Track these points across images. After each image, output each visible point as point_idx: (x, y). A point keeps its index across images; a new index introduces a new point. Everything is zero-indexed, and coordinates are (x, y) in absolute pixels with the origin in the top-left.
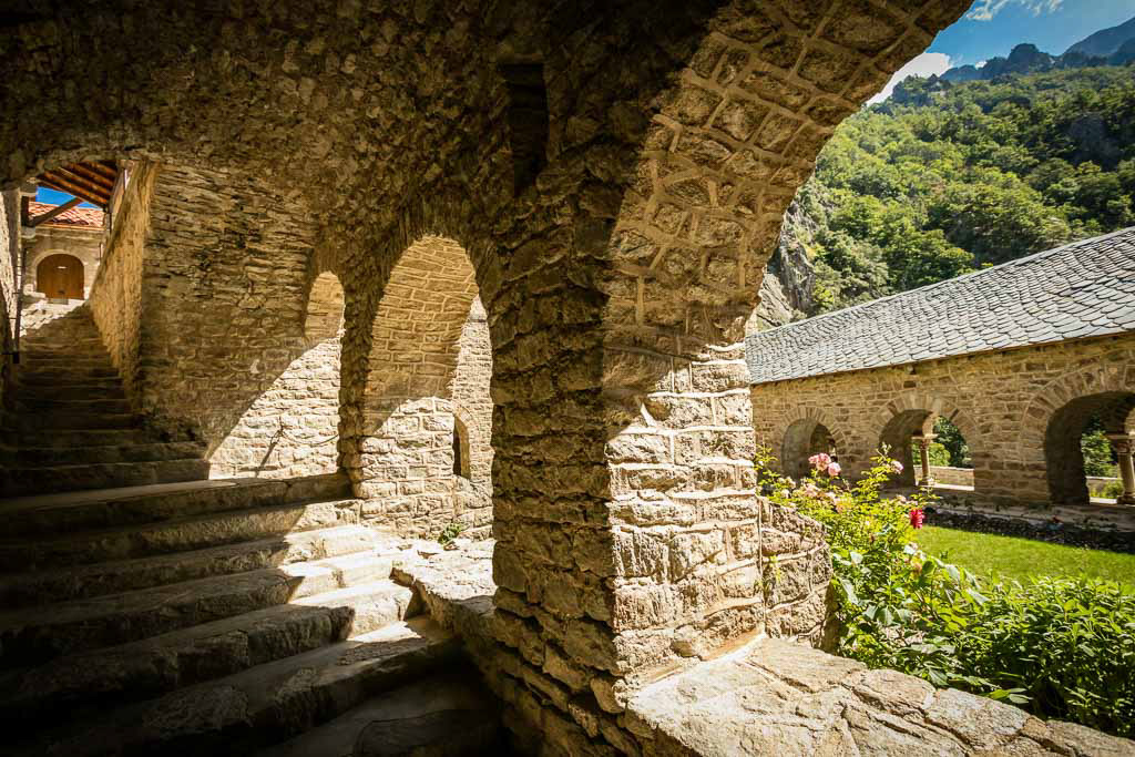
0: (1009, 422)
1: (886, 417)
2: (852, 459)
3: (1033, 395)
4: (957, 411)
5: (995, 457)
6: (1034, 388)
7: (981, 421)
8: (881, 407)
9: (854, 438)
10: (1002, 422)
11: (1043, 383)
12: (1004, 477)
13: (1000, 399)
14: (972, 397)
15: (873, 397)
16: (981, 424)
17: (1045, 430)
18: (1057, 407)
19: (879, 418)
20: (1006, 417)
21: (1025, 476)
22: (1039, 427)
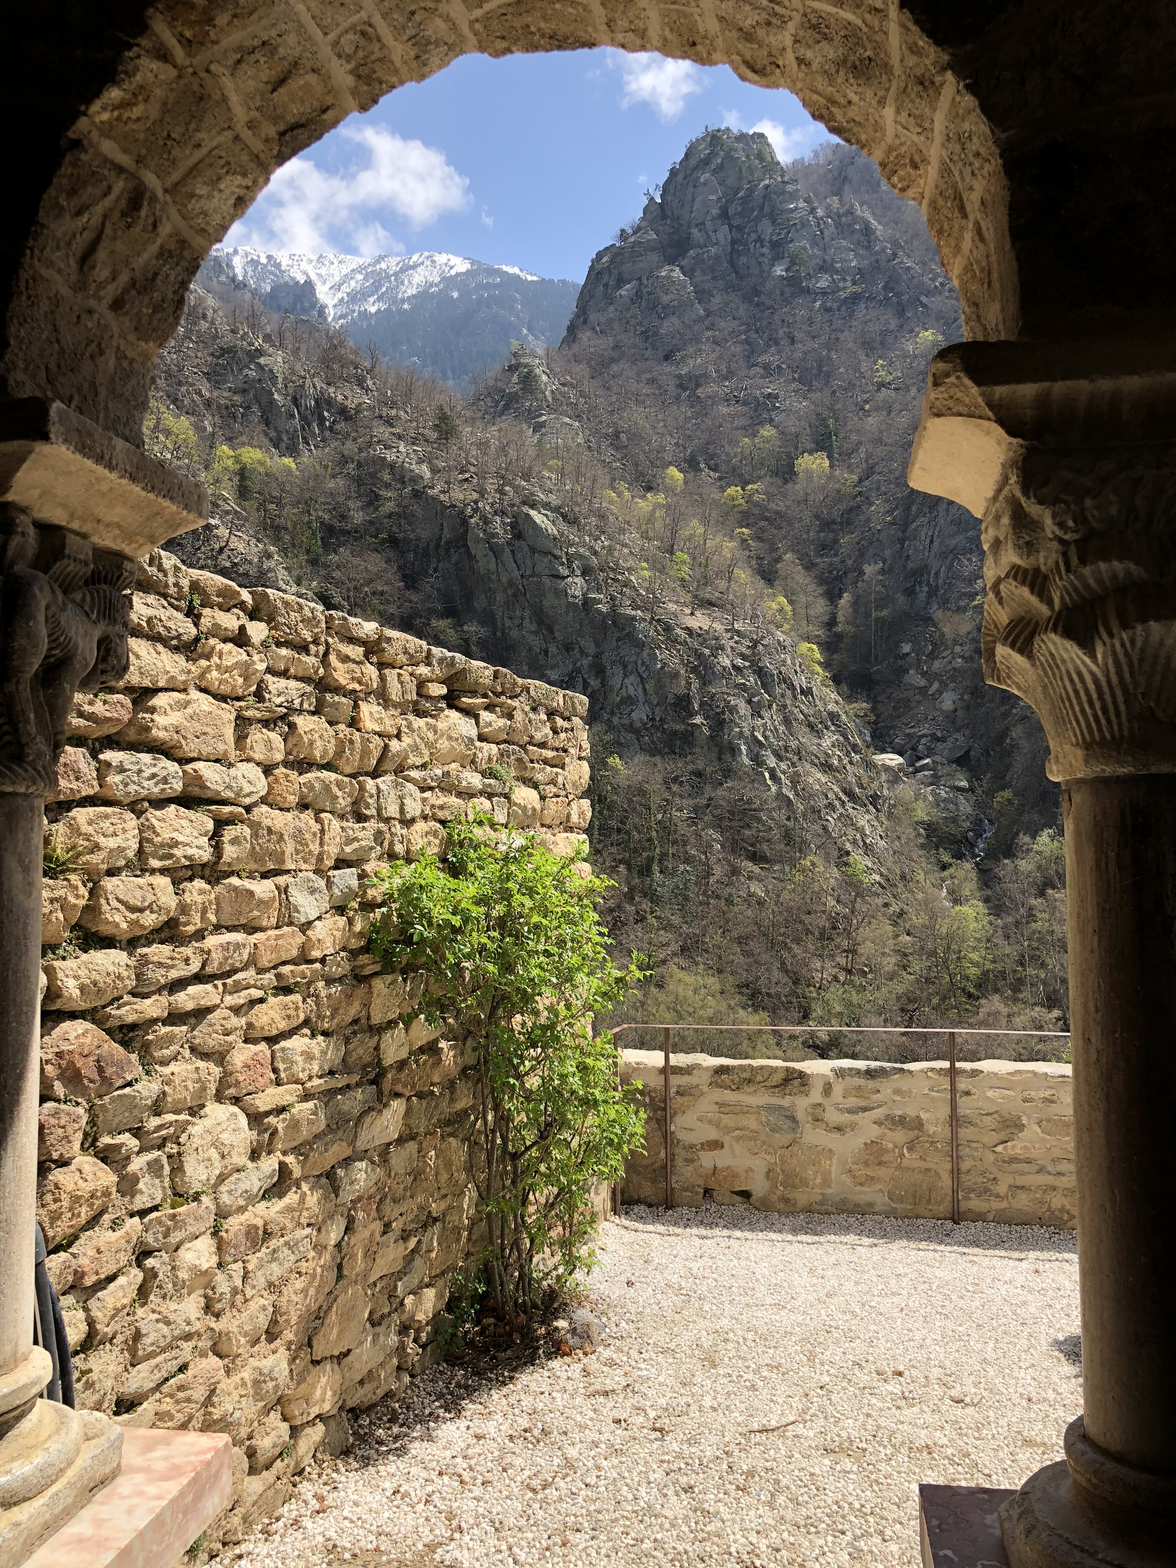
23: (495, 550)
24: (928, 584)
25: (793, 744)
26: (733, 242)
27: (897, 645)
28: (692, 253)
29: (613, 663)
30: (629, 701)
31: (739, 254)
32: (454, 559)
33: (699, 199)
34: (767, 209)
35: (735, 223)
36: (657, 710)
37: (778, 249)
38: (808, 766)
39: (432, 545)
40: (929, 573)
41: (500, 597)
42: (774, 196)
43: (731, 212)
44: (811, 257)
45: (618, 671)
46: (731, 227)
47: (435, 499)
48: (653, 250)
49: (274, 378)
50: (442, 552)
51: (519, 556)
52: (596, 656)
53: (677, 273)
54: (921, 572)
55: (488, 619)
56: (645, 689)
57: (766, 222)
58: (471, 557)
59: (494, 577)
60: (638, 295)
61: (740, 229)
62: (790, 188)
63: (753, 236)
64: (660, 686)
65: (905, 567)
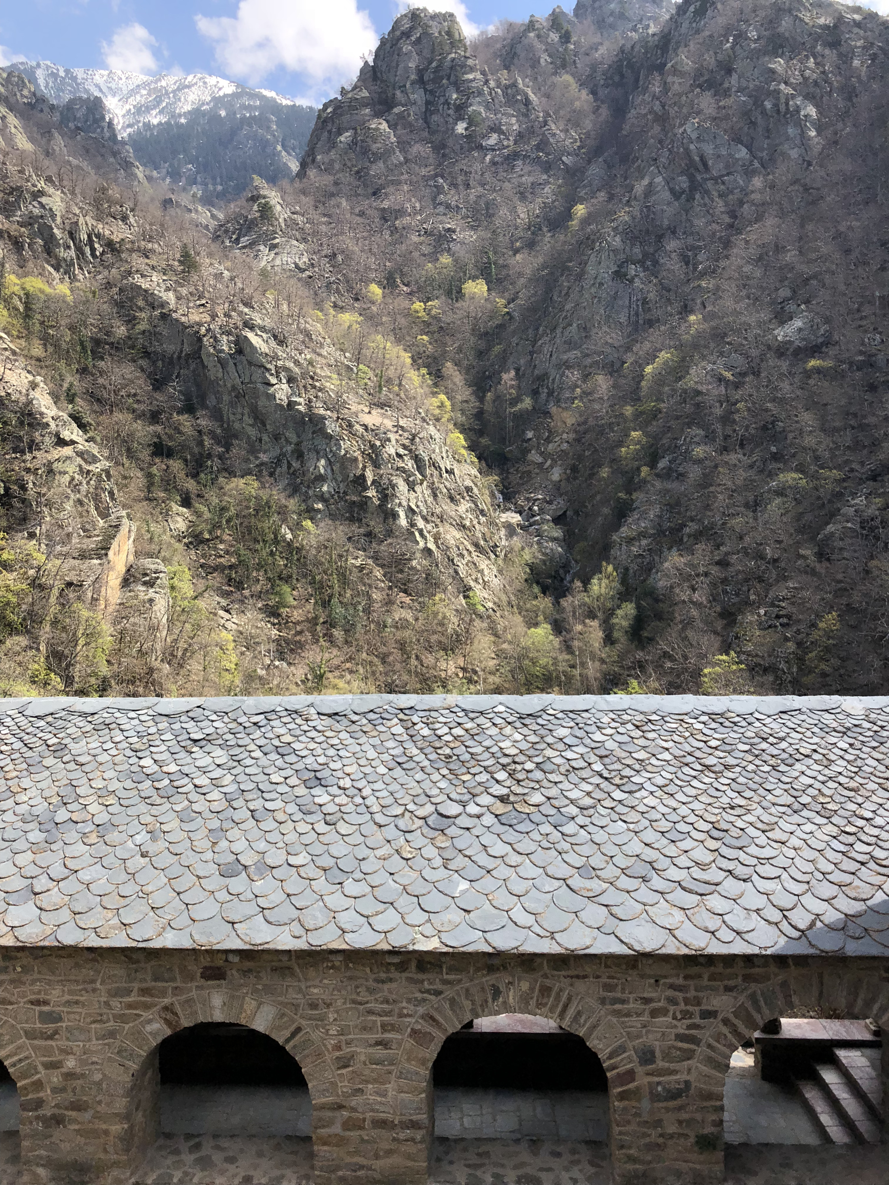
0: (380, 1052)
1: (154, 1034)
2: (58, 1120)
3: (421, 1010)
4: (298, 1030)
5: (354, 1110)
6: (424, 1000)
7: (338, 1048)
8: (146, 1015)
9: (70, 1076)
10: (371, 1050)
11: (438, 993)
12: (363, 1140)
13: (370, 1012)
14: (328, 1005)
15: (129, 992)
16: (338, 1054)
17: (430, 1065)
18: (451, 1031)
19: (137, 1035)
20: (378, 1043)
21: (394, 1139)
22: (423, 1062)
23: (222, 363)
24: (548, 388)
25: (438, 511)
26: (428, 103)
27: (523, 432)
28: (396, 110)
29: (309, 450)
30: (321, 479)
31: (432, 113)
32: (193, 366)
33: (402, 65)
34: (452, 78)
35: (429, 87)
36: (341, 485)
37: (460, 110)
38: (447, 526)
39: (175, 356)
40: (548, 379)
41: (226, 398)
42: (458, 68)
43: (426, 78)
44: (483, 120)
45: (313, 455)
46: (426, 90)
47: (177, 320)
48: (366, 105)
49: (53, 216)
50: (183, 361)
51: (240, 367)
52: (298, 444)
53: (384, 126)
54: (542, 378)
55: (217, 415)
56: (332, 470)
57: (452, 88)
58: (204, 367)
59: (221, 383)
60: (354, 142)
61: (432, 92)
62: (470, 62)
63: (442, 100)
64: (343, 467)
65: (533, 372)
